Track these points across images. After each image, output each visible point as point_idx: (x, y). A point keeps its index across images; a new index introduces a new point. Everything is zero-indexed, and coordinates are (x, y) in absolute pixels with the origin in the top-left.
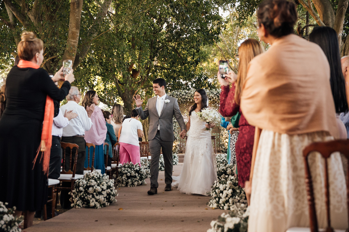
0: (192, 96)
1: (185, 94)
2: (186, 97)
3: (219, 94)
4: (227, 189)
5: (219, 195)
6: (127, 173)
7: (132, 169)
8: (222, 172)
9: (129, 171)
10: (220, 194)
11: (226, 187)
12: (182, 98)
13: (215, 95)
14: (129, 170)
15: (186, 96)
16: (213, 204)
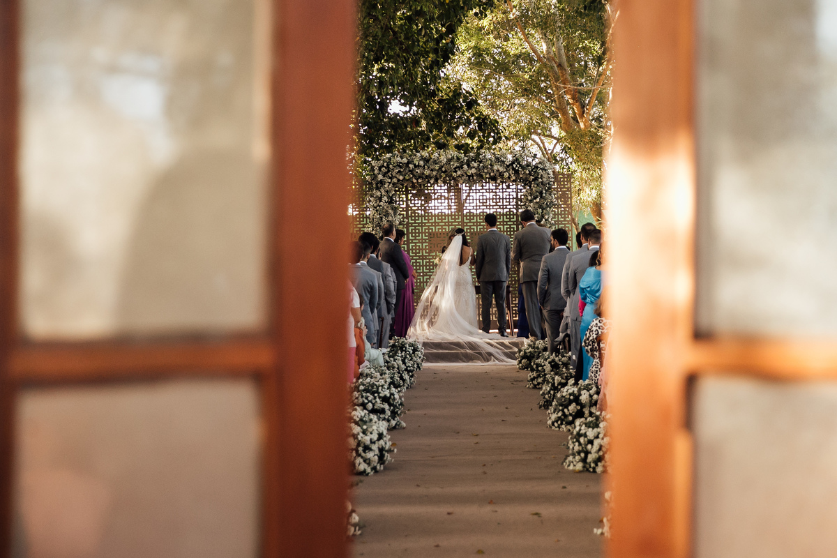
0: (443, 169)
1: (422, 163)
2: (427, 172)
3: (519, 163)
4: (601, 436)
5: (586, 448)
6: (367, 403)
7: (376, 395)
8: (569, 398)
9: (370, 399)
10: (587, 445)
11: (599, 433)
12: (414, 175)
13: (508, 166)
14: (371, 397)
15: (424, 169)
16: (575, 463)
